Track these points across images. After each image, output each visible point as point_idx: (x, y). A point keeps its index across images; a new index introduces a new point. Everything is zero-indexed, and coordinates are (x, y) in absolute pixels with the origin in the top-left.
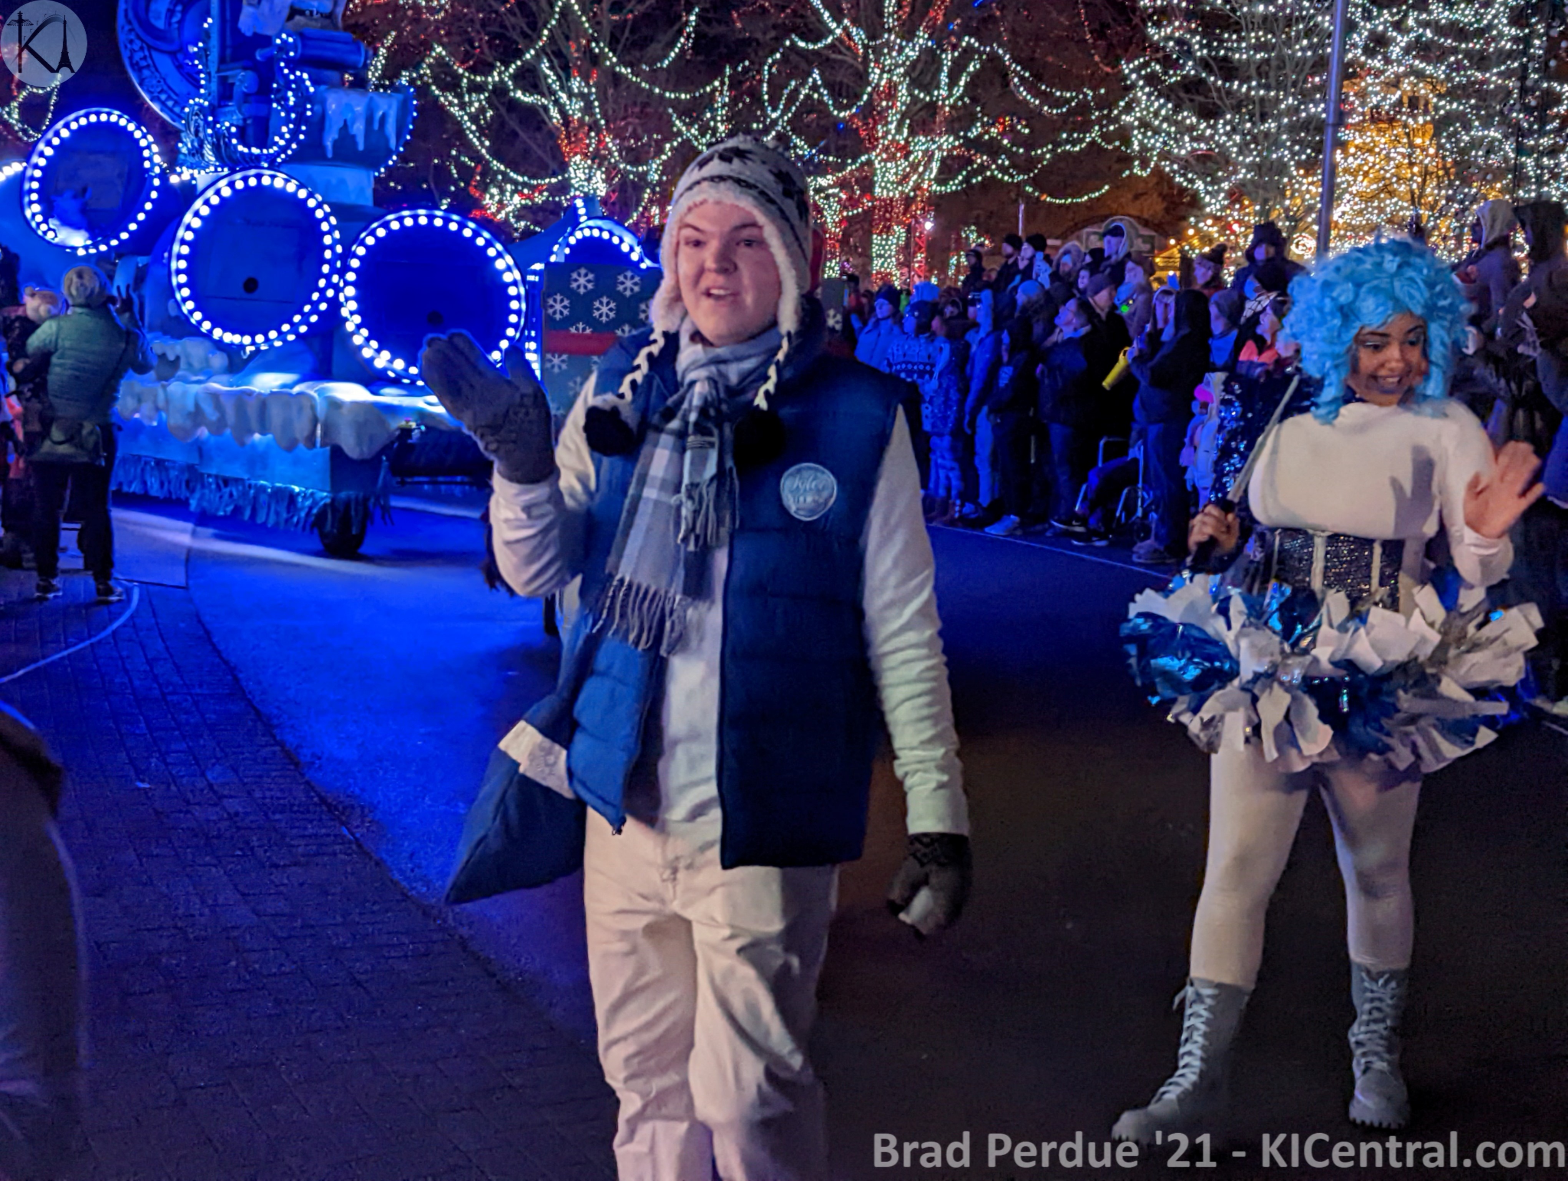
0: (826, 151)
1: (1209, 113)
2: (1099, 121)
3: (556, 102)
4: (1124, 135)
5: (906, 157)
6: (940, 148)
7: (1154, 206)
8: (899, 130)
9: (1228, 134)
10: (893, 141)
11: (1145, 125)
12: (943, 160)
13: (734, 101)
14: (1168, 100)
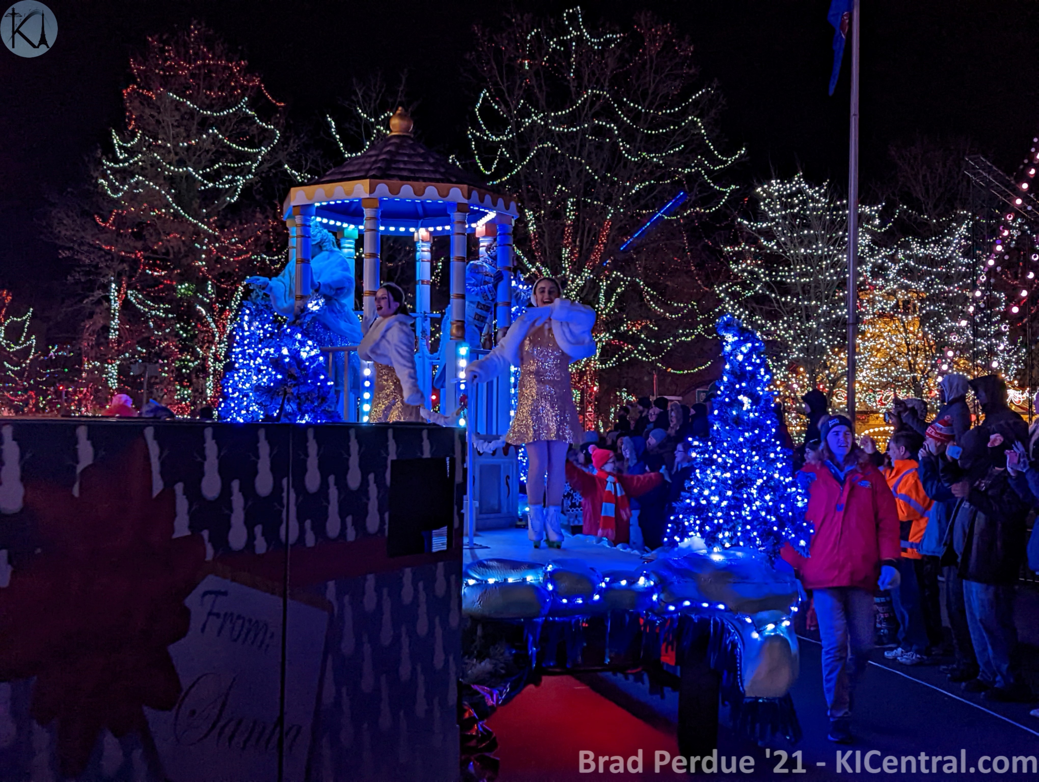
1: (772, 316)
2: (702, 321)
9: (786, 330)
12: (603, 348)
14: (746, 308)
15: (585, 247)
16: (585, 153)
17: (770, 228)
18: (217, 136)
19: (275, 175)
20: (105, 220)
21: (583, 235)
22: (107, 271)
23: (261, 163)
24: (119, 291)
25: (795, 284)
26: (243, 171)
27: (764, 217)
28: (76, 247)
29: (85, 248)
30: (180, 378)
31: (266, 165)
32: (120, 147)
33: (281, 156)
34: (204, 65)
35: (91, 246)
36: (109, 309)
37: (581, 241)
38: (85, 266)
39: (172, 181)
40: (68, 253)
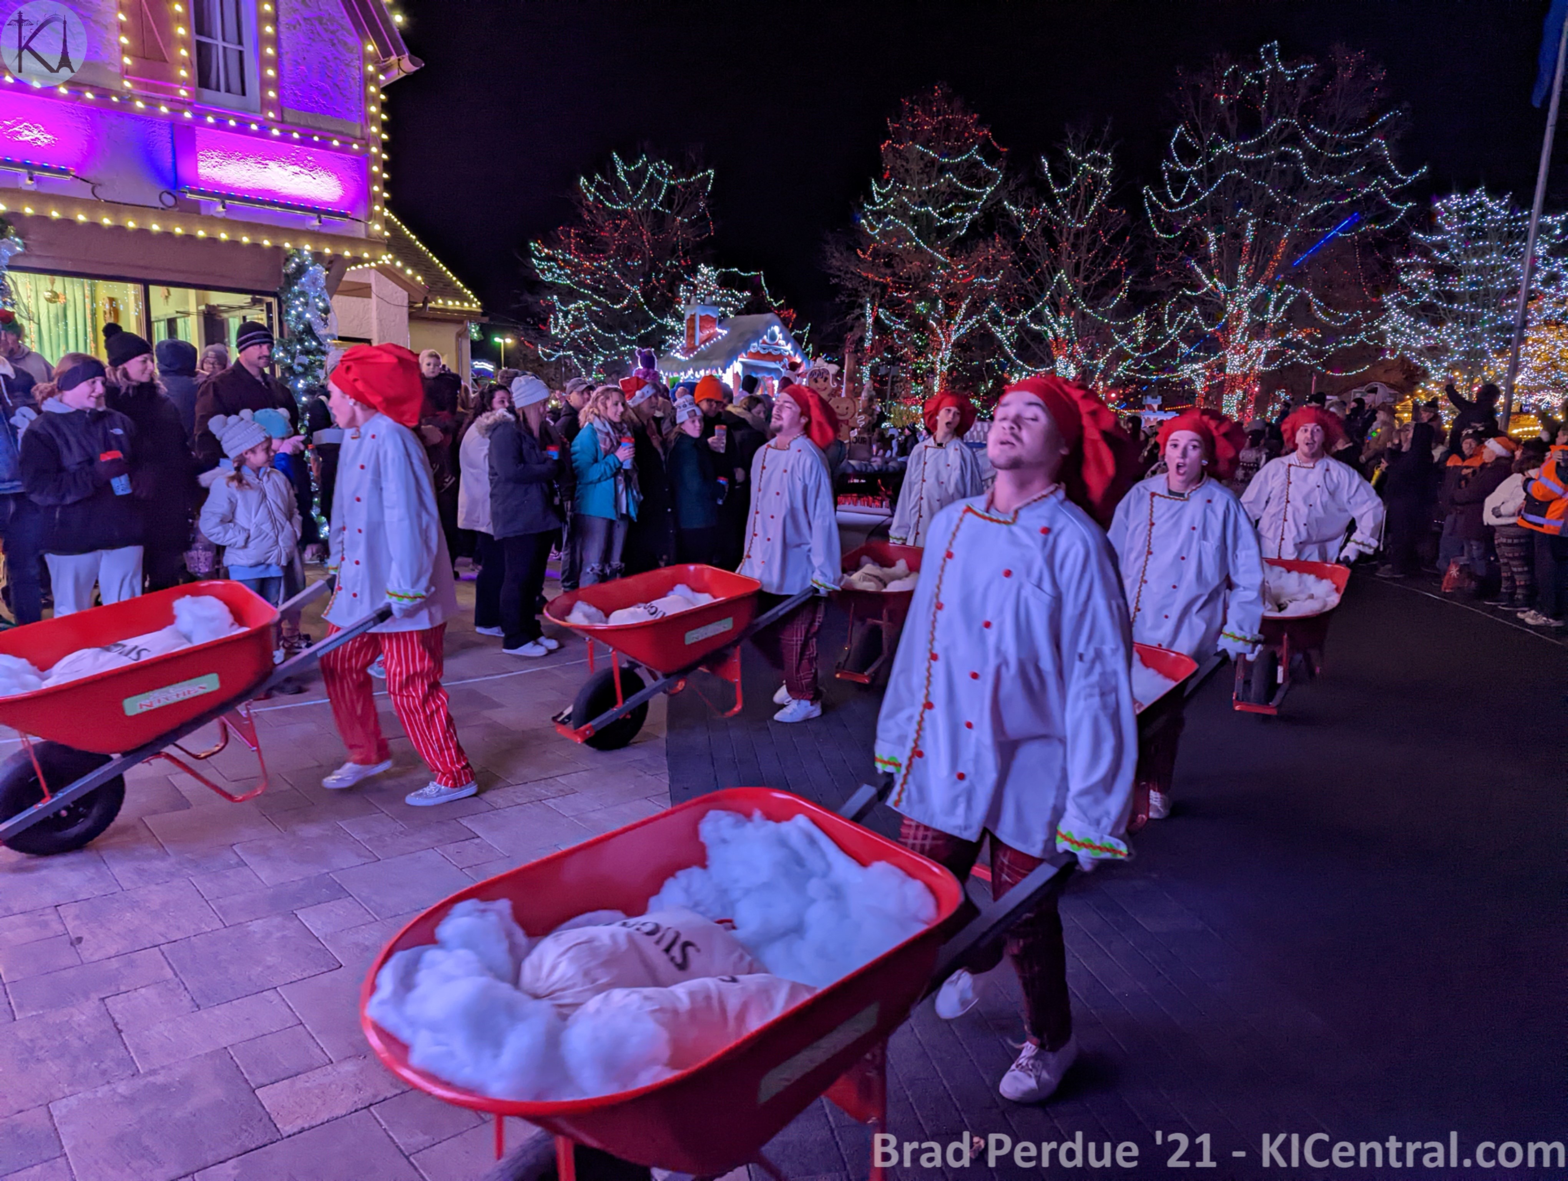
0: (1198, 349)
1: (1437, 322)
2: (1365, 329)
3: (1052, 329)
4: (1382, 336)
5: (1246, 352)
6: (1266, 347)
7: (1397, 377)
8: (1242, 337)
9: (1449, 335)
10: (1239, 344)
11: (1395, 330)
12: (1268, 353)
13: (1148, 325)
14: (1411, 316)
15: (1260, 264)
16: (1268, 179)
17: (1444, 241)
18: (951, 179)
19: (996, 210)
20: (864, 254)
21: (1259, 252)
22: (863, 293)
23: (986, 202)
24: (872, 309)
25: (1464, 293)
26: (970, 209)
27: (1439, 230)
28: (842, 274)
29: (849, 276)
30: (915, 376)
31: (989, 203)
32: (878, 193)
33: (1003, 193)
34: (944, 120)
35: (852, 273)
36: (865, 324)
37: (1257, 260)
38: (847, 289)
39: (915, 220)
40: (836, 281)
